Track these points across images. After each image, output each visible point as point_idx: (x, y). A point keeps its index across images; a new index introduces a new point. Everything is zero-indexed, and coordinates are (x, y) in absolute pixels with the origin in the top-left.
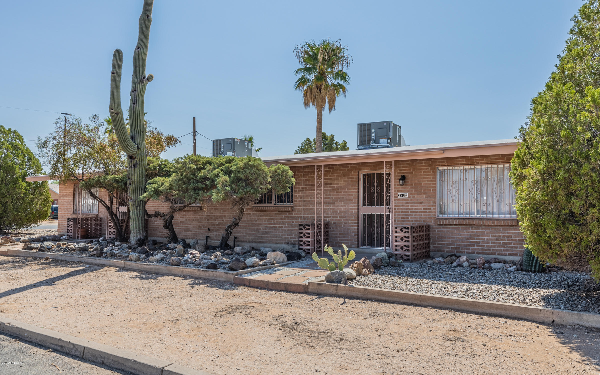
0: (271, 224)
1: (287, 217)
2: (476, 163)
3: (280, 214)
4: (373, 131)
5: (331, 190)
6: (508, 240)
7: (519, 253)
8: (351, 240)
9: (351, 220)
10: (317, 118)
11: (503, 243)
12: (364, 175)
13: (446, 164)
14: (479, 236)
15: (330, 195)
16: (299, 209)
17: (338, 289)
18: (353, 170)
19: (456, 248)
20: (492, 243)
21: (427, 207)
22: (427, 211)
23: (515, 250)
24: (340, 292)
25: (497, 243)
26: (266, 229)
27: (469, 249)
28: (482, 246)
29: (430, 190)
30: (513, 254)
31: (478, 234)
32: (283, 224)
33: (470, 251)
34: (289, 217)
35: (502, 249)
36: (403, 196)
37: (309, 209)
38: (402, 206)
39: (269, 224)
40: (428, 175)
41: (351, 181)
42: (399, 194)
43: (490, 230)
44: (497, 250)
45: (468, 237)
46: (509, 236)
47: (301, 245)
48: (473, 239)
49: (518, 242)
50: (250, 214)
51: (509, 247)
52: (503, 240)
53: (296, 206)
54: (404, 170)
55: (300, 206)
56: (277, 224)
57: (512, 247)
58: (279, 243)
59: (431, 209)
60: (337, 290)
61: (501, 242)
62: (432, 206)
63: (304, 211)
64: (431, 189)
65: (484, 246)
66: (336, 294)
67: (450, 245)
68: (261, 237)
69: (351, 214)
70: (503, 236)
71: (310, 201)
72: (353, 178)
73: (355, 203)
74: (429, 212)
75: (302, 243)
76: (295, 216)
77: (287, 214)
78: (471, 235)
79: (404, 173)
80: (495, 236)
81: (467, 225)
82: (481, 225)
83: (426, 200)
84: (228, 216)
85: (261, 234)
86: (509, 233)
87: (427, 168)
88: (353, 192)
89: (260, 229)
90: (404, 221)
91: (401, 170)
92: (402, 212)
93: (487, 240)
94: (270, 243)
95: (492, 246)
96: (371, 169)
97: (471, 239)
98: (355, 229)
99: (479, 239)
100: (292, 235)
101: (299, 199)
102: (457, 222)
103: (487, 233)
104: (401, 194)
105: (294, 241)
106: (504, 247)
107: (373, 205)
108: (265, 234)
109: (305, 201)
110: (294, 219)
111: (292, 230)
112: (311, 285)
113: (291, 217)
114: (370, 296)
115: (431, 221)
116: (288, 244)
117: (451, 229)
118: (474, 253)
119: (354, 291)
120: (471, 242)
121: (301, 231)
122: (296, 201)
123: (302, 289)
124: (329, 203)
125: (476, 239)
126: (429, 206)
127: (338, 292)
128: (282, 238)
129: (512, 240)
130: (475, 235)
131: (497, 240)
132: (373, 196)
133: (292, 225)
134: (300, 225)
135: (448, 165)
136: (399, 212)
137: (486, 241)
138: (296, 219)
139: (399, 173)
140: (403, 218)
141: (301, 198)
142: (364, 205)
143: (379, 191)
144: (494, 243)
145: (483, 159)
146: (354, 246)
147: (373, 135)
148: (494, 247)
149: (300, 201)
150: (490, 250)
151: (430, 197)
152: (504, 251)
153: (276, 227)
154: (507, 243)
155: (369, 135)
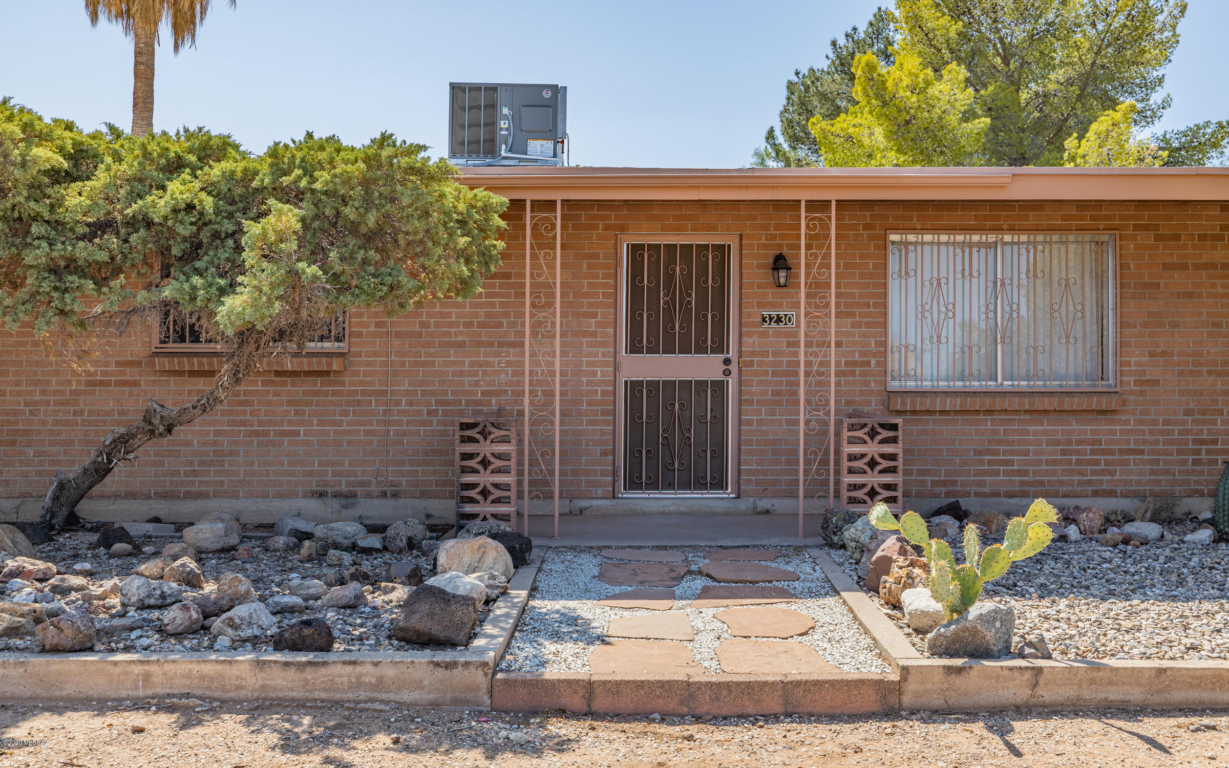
0: (243, 423)
1: (317, 393)
2: (1005, 227)
3: (285, 384)
4: (505, 111)
5: (508, 296)
6: (1093, 452)
7: (1119, 489)
8: (587, 473)
9: (589, 404)
10: (137, 63)
11: (1079, 462)
12: (636, 249)
13: (919, 226)
14: (1012, 443)
15: (506, 315)
16: (369, 364)
17: (1042, 680)
18: (596, 227)
19: (945, 483)
20: (1048, 462)
21: (857, 358)
22: (858, 370)
23: (1109, 481)
24: (1047, 694)
25: (1061, 462)
26: (216, 443)
27: (983, 484)
28: (1020, 473)
29: (868, 305)
30: (1104, 490)
31: (1010, 438)
32: (301, 423)
33: (987, 490)
34: (326, 394)
35: (1077, 478)
36: (779, 320)
37: (416, 364)
38: (775, 354)
39: (232, 423)
40: (862, 257)
41: (590, 266)
42: (766, 313)
43: (1042, 425)
44: (1062, 483)
45: (981, 448)
46: (1093, 442)
47: (472, 500)
48: (996, 453)
49: (1117, 457)
50: (135, 383)
51: (1094, 473)
52: (1078, 452)
53: (359, 354)
54: (782, 237)
55: (375, 354)
56: (270, 423)
57: (1103, 472)
58: (280, 495)
59: (869, 363)
60: (1035, 686)
61: (1074, 458)
62: (875, 355)
63: (395, 374)
64: (871, 301)
65: (1025, 473)
66: (1033, 701)
67: (928, 472)
68: (194, 473)
69: (589, 383)
70: (1079, 443)
71: (420, 335)
72: (597, 256)
73: (603, 345)
74: (863, 374)
75: (473, 494)
76: (356, 392)
77: (318, 384)
78: (990, 442)
79: (780, 246)
80: (1058, 443)
81: (977, 412)
82: (1016, 412)
83: (854, 336)
84: (18, 393)
85: (191, 463)
86: (1094, 432)
87: (858, 235)
88: (596, 304)
89: (189, 444)
90: (779, 403)
91: (773, 237)
92: (775, 374)
93: (1036, 453)
94: (236, 497)
95: (1047, 473)
96: (665, 228)
97: (988, 452)
98: (603, 433)
99: (1012, 453)
100: (341, 464)
101: (373, 329)
102: (958, 403)
103: (1035, 433)
104: (773, 314)
105: (349, 484)
106: (1081, 473)
107: (669, 350)
108: (211, 463)
109: (398, 335)
110: (348, 403)
111: (338, 444)
112: (911, 678)
113: (334, 393)
114: (1179, 696)
115: (869, 403)
116: (322, 495)
117: (930, 427)
118: (997, 494)
119: (1110, 683)
120: (990, 463)
121: (469, 448)
122: (360, 335)
123: (870, 701)
124: (501, 344)
125: (1005, 453)
126: (862, 354)
127: (1040, 691)
128: (292, 474)
129: (1103, 452)
130: (1000, 442)
131: (1063, 452)
132: (670, 321)
133: (340, 423)
134: (464, 426)
135: (924, 230)
136: (766, 373)
137: (1031, 457)
138: (359, 403)
139: (764, 247)
140: (776, 393)
141: (378, 325)
142: (634, 348)
143: (690, 303)
144: (1054, 462)
145: (1028, 216)
146: (600, 492)
147: (504, 124)
148: (1054, 473)
149: (374, 335)
150: (1042, 483)
151: (868, 325)
152: (1080, 483)
153: (266, 433)
154: (1089, 462)
155: (492, 124)
